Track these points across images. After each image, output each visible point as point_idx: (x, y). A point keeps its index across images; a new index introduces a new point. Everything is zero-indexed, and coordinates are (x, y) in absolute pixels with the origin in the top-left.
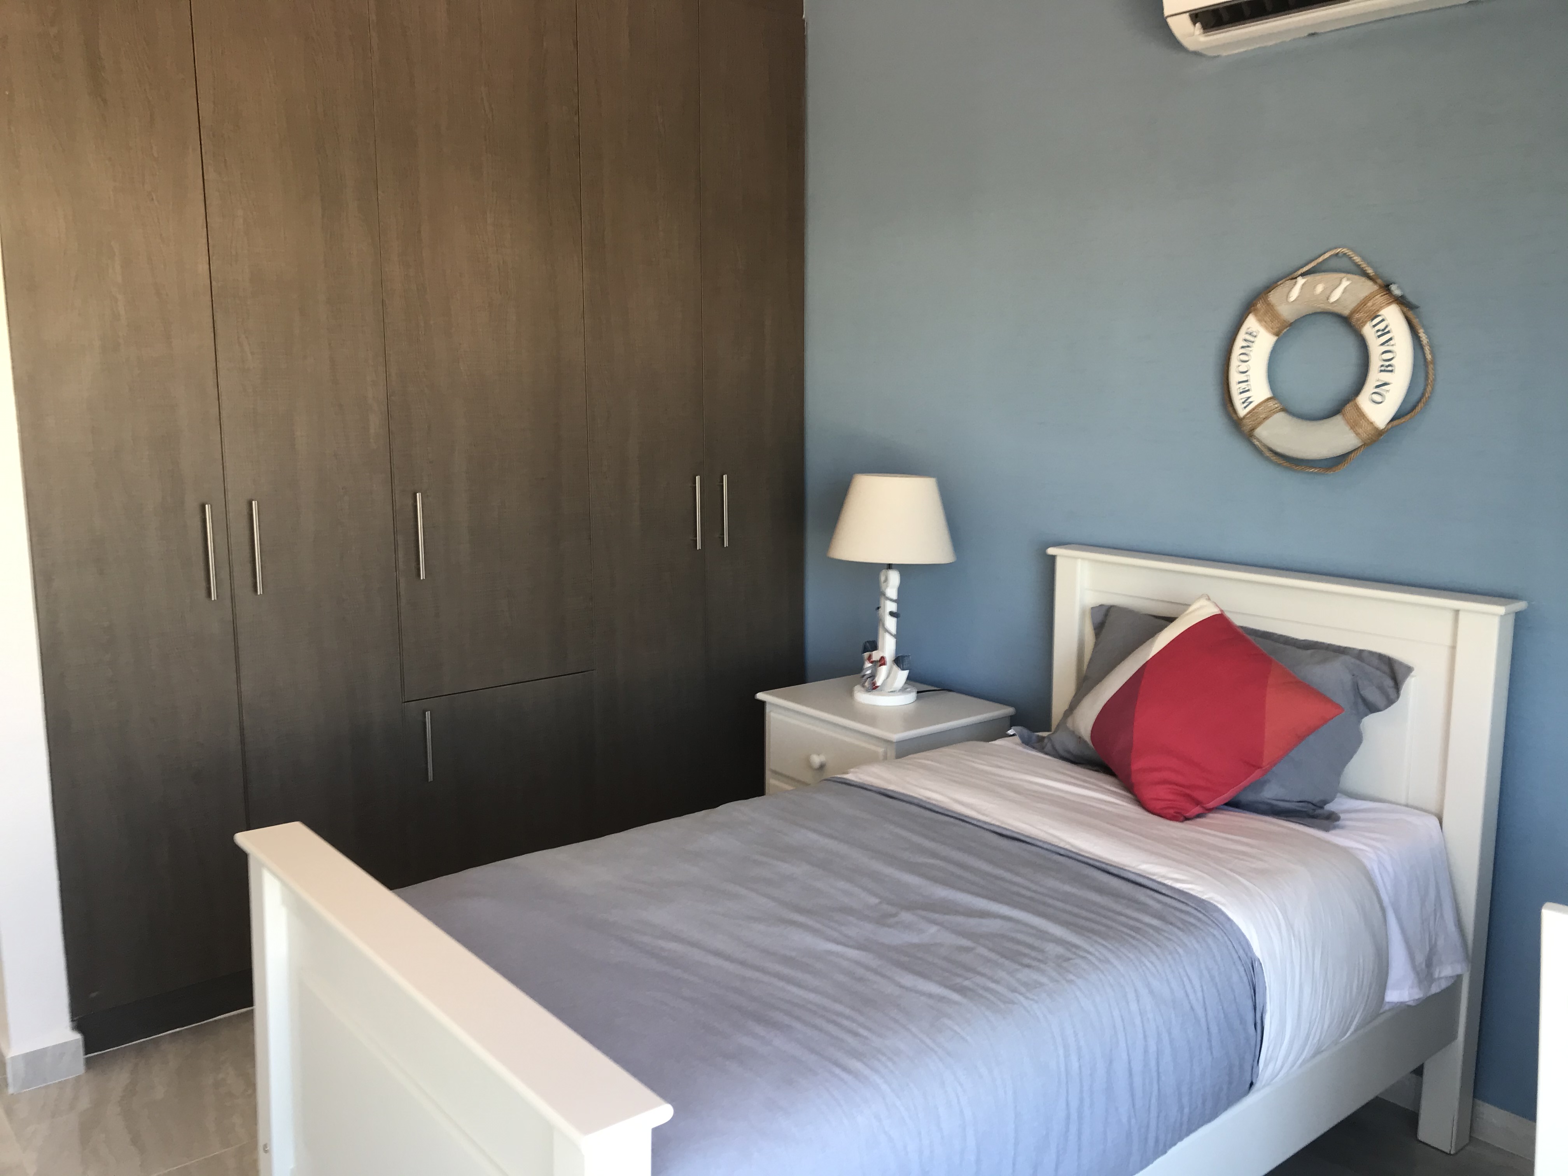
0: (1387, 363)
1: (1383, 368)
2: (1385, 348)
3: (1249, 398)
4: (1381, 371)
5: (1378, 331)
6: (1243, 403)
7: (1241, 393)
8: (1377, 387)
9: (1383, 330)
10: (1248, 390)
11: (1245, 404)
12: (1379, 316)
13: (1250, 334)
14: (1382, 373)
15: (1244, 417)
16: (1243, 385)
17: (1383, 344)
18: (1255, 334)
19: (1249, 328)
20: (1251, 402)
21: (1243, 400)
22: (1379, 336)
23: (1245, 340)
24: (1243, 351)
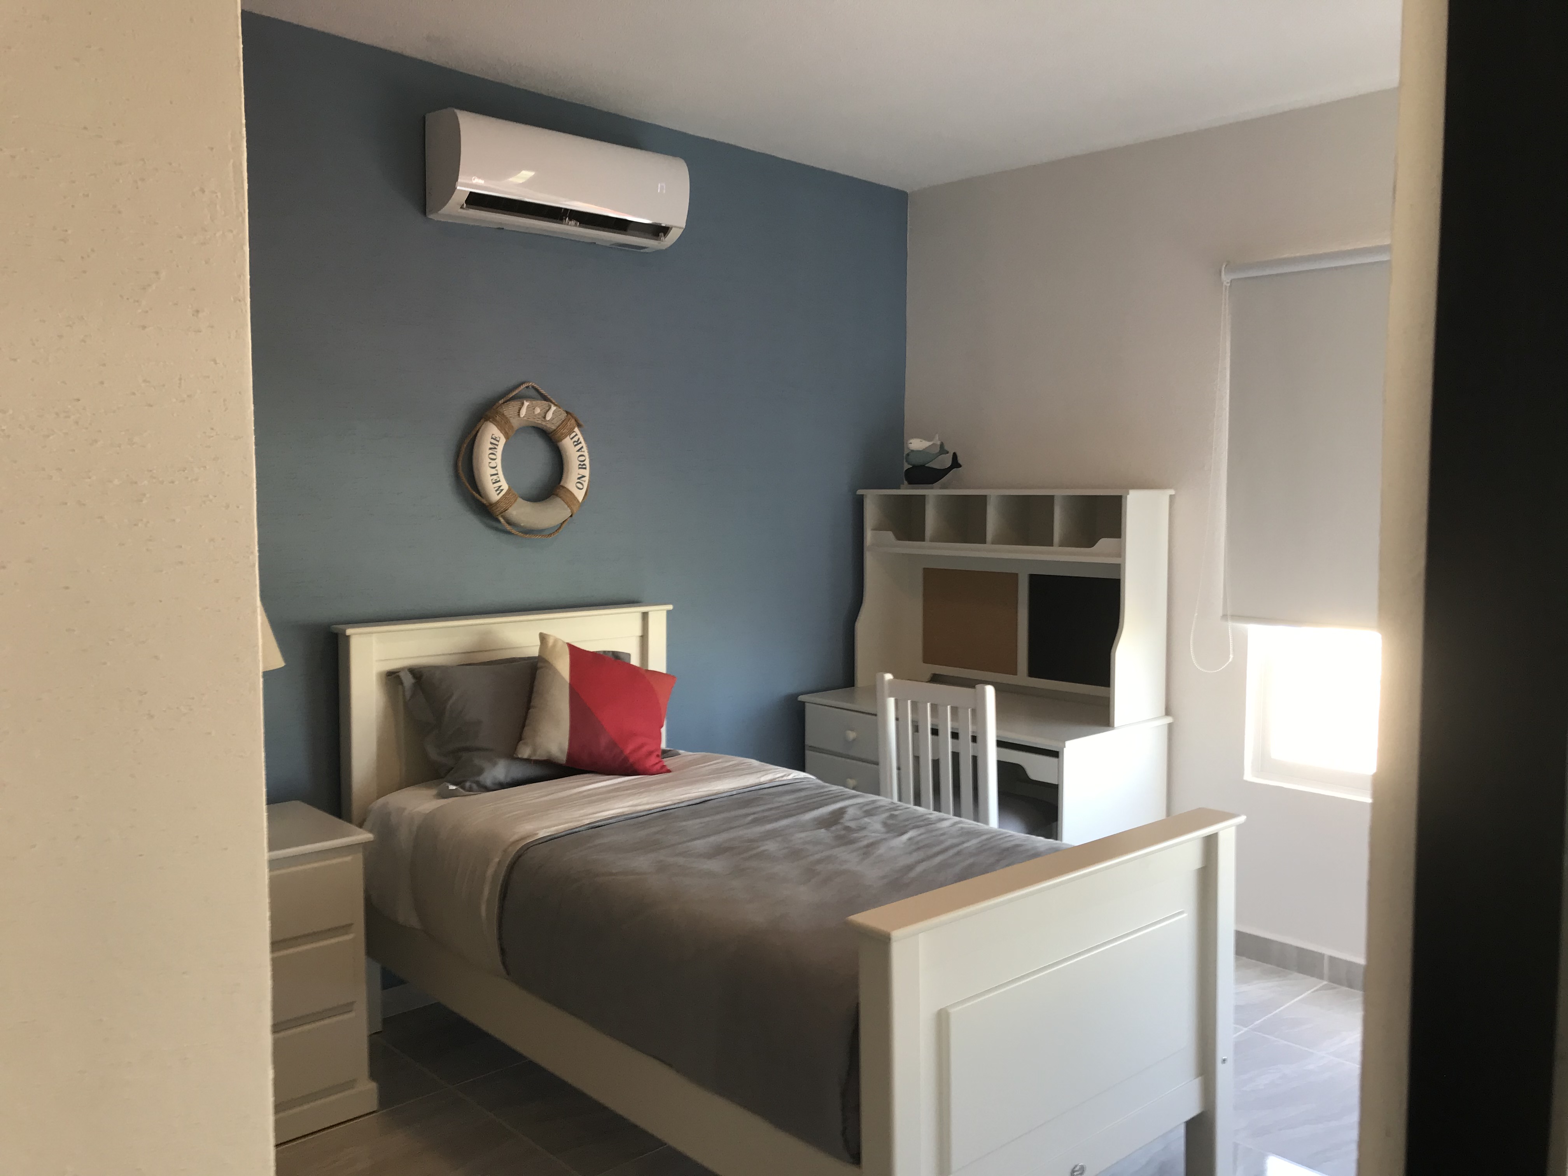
0: (582, 463)
1: (580, 466)
2: (580, 453)
3: (500, 487)
4: (580, 468)
5: (575, 442)
6: (496, 491)
7: (494, 483)
8: (579, 478)
9: (577, 442)
10: (499, 481)
11: (498, 492)
12: (574, 432)
13: (495, 439)
14: (580, 470)
15: (498, 502)
16: (495, 477)
17: (578, 451)
18: (498, 439)
19: (493, 434)
20: (502, 490)
21: (496, 489)
22: (576, 445)
23: (491, 443)
24: (491, 451)
